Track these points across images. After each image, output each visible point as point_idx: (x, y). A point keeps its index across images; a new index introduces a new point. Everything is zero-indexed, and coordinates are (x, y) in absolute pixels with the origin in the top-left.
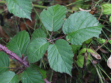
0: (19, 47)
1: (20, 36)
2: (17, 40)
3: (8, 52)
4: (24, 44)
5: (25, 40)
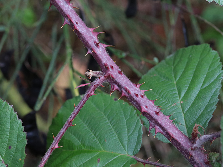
0: (183, 95)
1: (190, 60)
2: (175, 72)
3: (145, 108)
4: (200, 91)
5: (205, 76)
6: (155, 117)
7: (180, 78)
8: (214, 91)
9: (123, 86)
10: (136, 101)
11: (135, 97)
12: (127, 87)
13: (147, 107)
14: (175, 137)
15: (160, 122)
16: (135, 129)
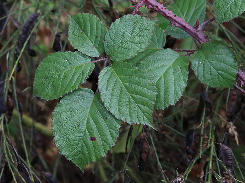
0: (185, 15)
3: (168, 14)
4: (195, 11)
5: (196, 3)
6: (174, 18)
7: (182, 7)
8: (202, 9)
9: (154, 5)
10: (162, 12)
11: (161, 10)
12: (156, 5)
13: (169, 14)
14: (187, 27)
15: (177, 20)
16: (161, 35)
